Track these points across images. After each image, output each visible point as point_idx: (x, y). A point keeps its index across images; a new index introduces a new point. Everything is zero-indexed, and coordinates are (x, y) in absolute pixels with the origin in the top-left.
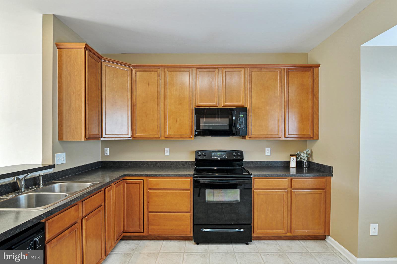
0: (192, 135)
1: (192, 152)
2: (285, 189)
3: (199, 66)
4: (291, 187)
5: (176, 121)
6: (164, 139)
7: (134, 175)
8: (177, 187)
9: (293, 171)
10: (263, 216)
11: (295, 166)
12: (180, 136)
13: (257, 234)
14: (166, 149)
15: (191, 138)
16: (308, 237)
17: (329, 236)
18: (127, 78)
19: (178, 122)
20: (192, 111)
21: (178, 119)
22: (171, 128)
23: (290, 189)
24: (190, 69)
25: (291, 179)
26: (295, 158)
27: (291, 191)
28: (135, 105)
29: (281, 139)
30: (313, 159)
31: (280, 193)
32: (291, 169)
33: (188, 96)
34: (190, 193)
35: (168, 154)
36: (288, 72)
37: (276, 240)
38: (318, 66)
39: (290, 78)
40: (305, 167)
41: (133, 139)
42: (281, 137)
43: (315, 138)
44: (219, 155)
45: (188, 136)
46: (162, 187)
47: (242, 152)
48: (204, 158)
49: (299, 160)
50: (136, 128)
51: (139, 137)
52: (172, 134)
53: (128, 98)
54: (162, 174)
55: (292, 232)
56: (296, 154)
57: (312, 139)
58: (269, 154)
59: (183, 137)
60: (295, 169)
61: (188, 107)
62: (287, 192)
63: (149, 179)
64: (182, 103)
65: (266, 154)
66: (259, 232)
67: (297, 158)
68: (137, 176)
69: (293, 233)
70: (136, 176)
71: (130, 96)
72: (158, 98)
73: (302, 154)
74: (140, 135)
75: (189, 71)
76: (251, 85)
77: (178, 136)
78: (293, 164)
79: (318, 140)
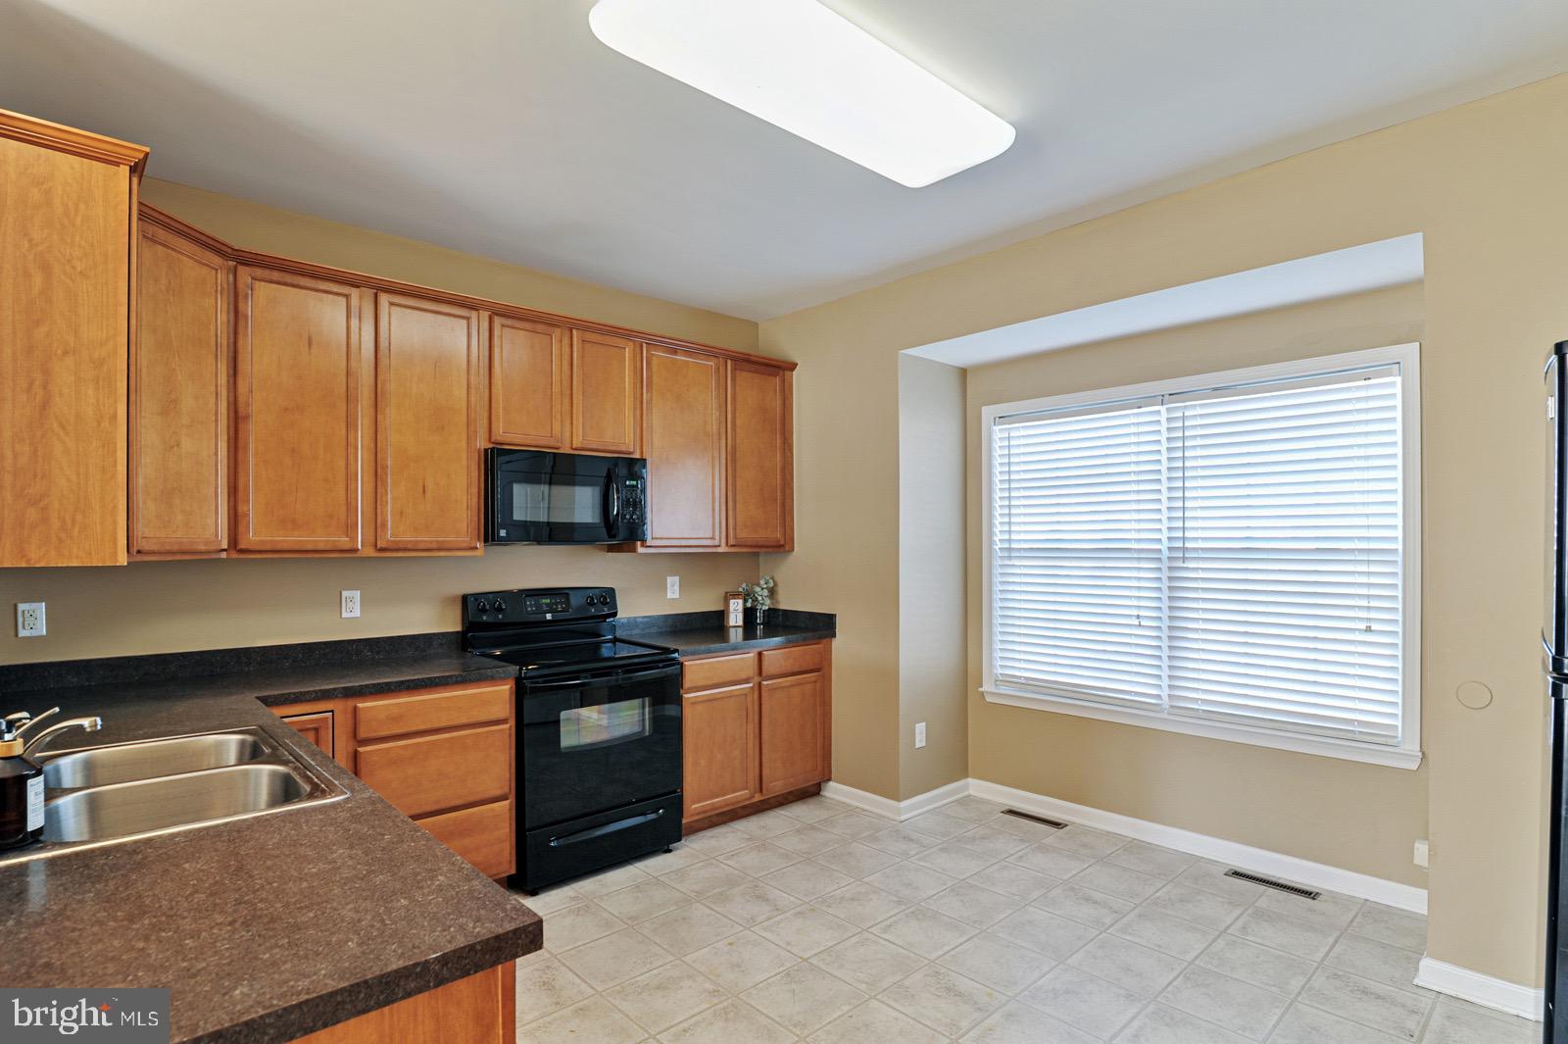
0: (479, 540)
1: (449, 600)
2: (747, 681)
3: (503, 307)
4: (760, 673)
5: (421, 488)
6: (370, 552)
7: (293, 696)
8: (464, 720)
9: (736, 635)
10: (703, 762)
11: (740, 622)
12: (438, 542)
13: (693, 815)
14: (345, 594)
15: (477, 548)
16: (790, 797)
17: (831, 783)
18: (213, 298)
19: (429, 494)
20: (479, 456)
21: (430, 485)
22: (401, 513)
23: (757, 679)
24: (474, 314)
25: (760, 654)
26: (741, 602)
27: (760, 684)
28: (247, 417)
29: (719, 550)
30: (777, 602)
31: (738, 693)
32: (732, 632)
33: (464, 404)
34: (508, 732)
35: (357, 613)
36: (734, 370)
37: (724, 823)
38: (792, 366)
39: (737, 388)
40: (760, 624)
41: (235, 555)
42: (719, 546)
43: (787, 548)
44: (546, 604)
45: (465, 542)
46: (414, 729)
47: (611, 592)
48: (500, 616)
49: (749, 605)
50: (252, 509)
51: (268, 547)
52: (408, 538)
53: (216, 386)
54: (408, 681)
55: (764, 791)
56: (741, 589)
57: (782, 549)
58: (677, 596)
59: (448, 546)
60: (740, 630)
61: (464, 444)
62: (752, 688)
63: (360, 705)
64: (443, 428)
65: (670, 595)
66: (696, 808)
67: (745, 601)
68: (309, 701)
69: (767, 790)
70: (301, 701)
71: (223, 379)
72: (350, 398)
73: (758, 589)
74: (272, 541)
75: (468, 319)
76: (649, 394)
77: (431, 542)
78: (735, 618)
79: (794, 553)
